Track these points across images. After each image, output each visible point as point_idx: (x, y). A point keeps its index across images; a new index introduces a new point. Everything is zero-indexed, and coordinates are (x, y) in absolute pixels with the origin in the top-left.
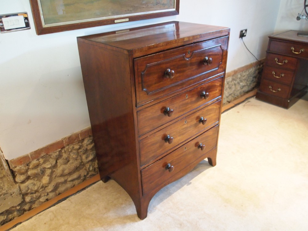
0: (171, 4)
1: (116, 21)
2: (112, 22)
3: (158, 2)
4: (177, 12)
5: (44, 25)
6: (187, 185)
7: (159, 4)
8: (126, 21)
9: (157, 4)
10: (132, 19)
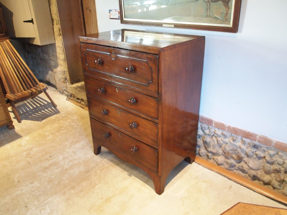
0: (226, 19)
1: (164, 25)
2: (160, 25)
3: (208, 15)
4: (234, 29)
5: (124, 19)
6: (128, 174)
7: (209, 17)
8: (172, 26)
9: (206, 17)
10: (176, 26)
